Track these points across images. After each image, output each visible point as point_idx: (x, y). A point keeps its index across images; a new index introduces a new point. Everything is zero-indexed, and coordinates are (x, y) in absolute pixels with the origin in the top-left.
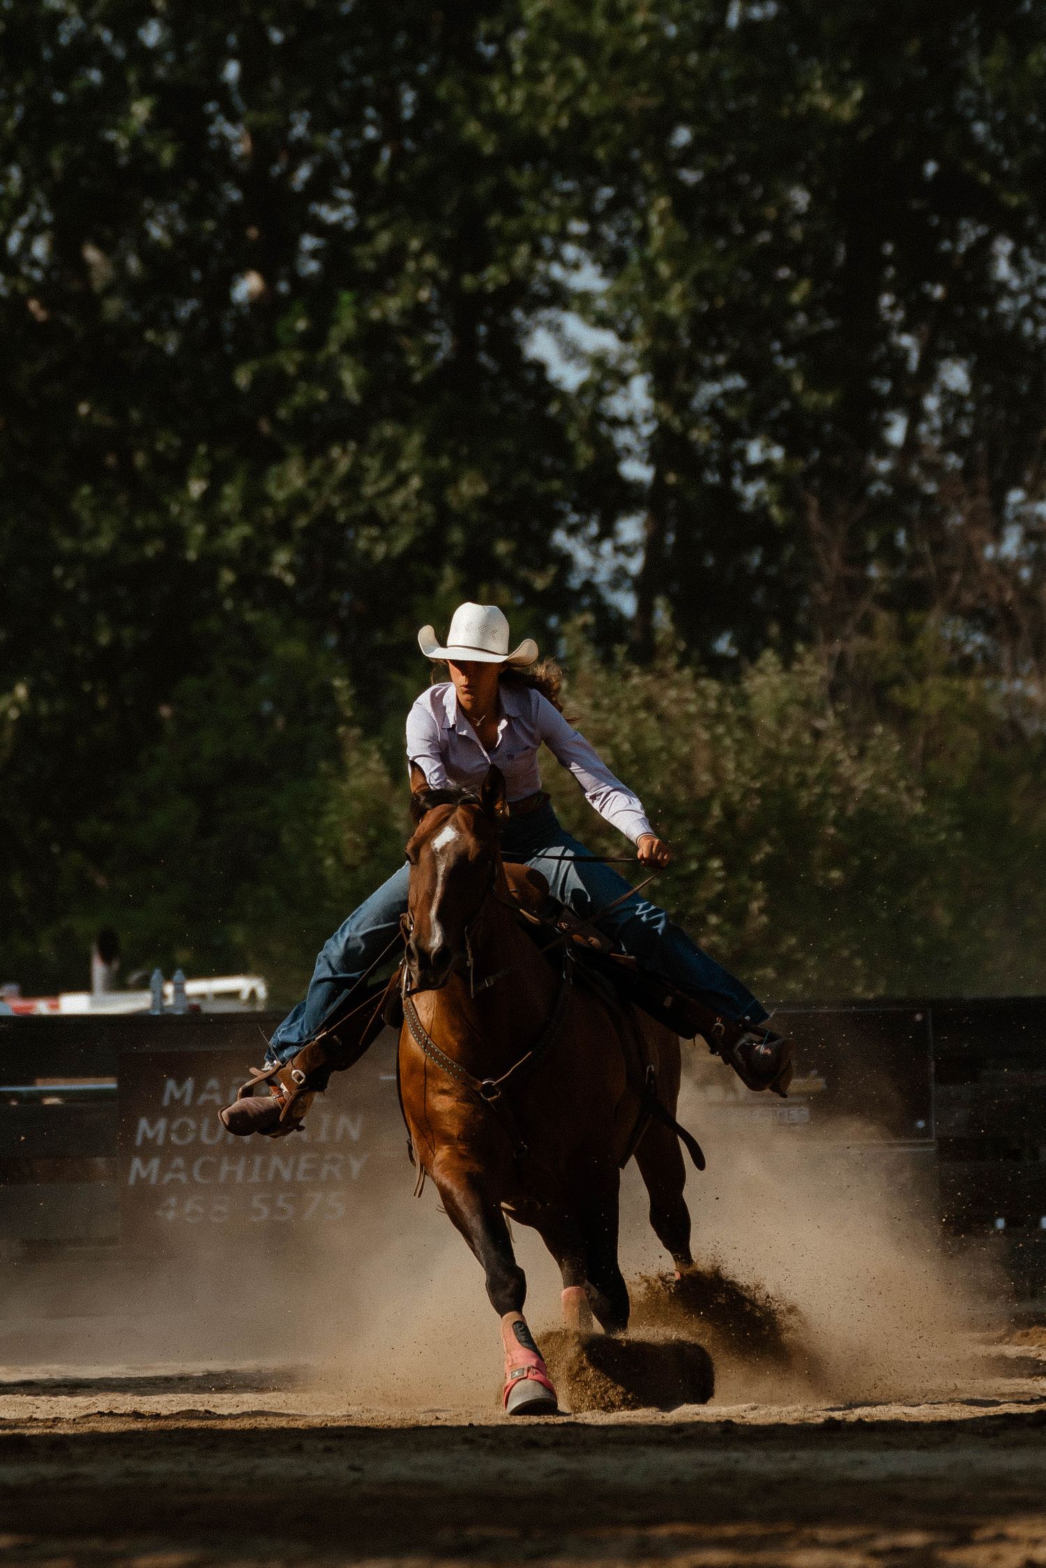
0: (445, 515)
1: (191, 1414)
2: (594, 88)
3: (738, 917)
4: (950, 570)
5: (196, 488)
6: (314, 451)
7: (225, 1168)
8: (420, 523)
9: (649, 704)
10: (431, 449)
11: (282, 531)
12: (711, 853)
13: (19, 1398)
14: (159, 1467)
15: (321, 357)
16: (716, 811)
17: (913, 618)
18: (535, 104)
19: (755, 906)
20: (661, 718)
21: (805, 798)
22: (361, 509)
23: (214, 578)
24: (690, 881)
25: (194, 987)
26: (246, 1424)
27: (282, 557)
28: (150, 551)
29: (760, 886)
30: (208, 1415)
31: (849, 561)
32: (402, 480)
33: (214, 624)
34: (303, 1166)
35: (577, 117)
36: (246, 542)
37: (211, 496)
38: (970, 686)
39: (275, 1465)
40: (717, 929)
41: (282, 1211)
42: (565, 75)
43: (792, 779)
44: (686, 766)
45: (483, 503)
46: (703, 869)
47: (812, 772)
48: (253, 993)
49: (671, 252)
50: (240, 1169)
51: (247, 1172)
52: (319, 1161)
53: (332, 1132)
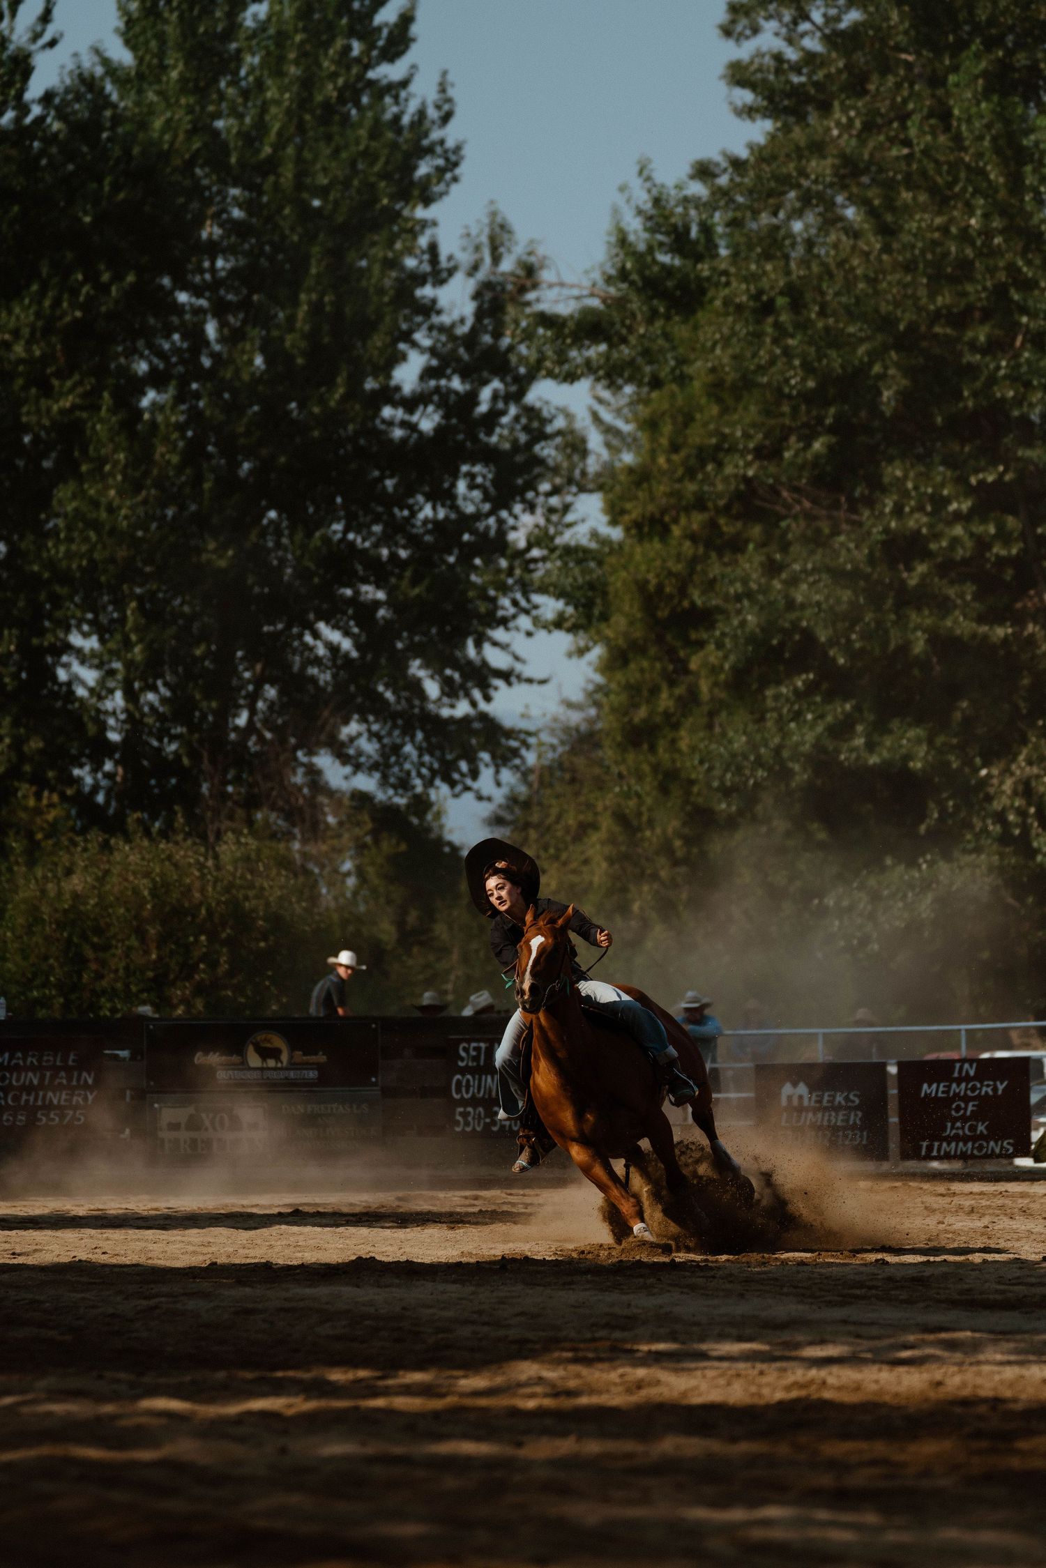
0: (22, 757)
2: (99, 546)
3: (214, 965)
4: (271, 789)
7: (24, 1097)
10: (15, 724)
12: (202, 933)
16: (203, 911)
18: (69, 555)
19: (222, 959)
20: (176, 865)
21: (248, 906)
24: (190, 947)
29: (224, 950)
34: (64, 1097)
35: (92, 561)
40: (204, 971)
41: (53, 1120)
42: (86, 540)
43: (241, 897)
44: (189, 889)
45: (41, 752)
46: (197, 941)
47: (251, 893)
49: (136, 629)
50: (32, 1098)
51: (36, 1099)
52: (72, 1095)
53: (79, 1080)
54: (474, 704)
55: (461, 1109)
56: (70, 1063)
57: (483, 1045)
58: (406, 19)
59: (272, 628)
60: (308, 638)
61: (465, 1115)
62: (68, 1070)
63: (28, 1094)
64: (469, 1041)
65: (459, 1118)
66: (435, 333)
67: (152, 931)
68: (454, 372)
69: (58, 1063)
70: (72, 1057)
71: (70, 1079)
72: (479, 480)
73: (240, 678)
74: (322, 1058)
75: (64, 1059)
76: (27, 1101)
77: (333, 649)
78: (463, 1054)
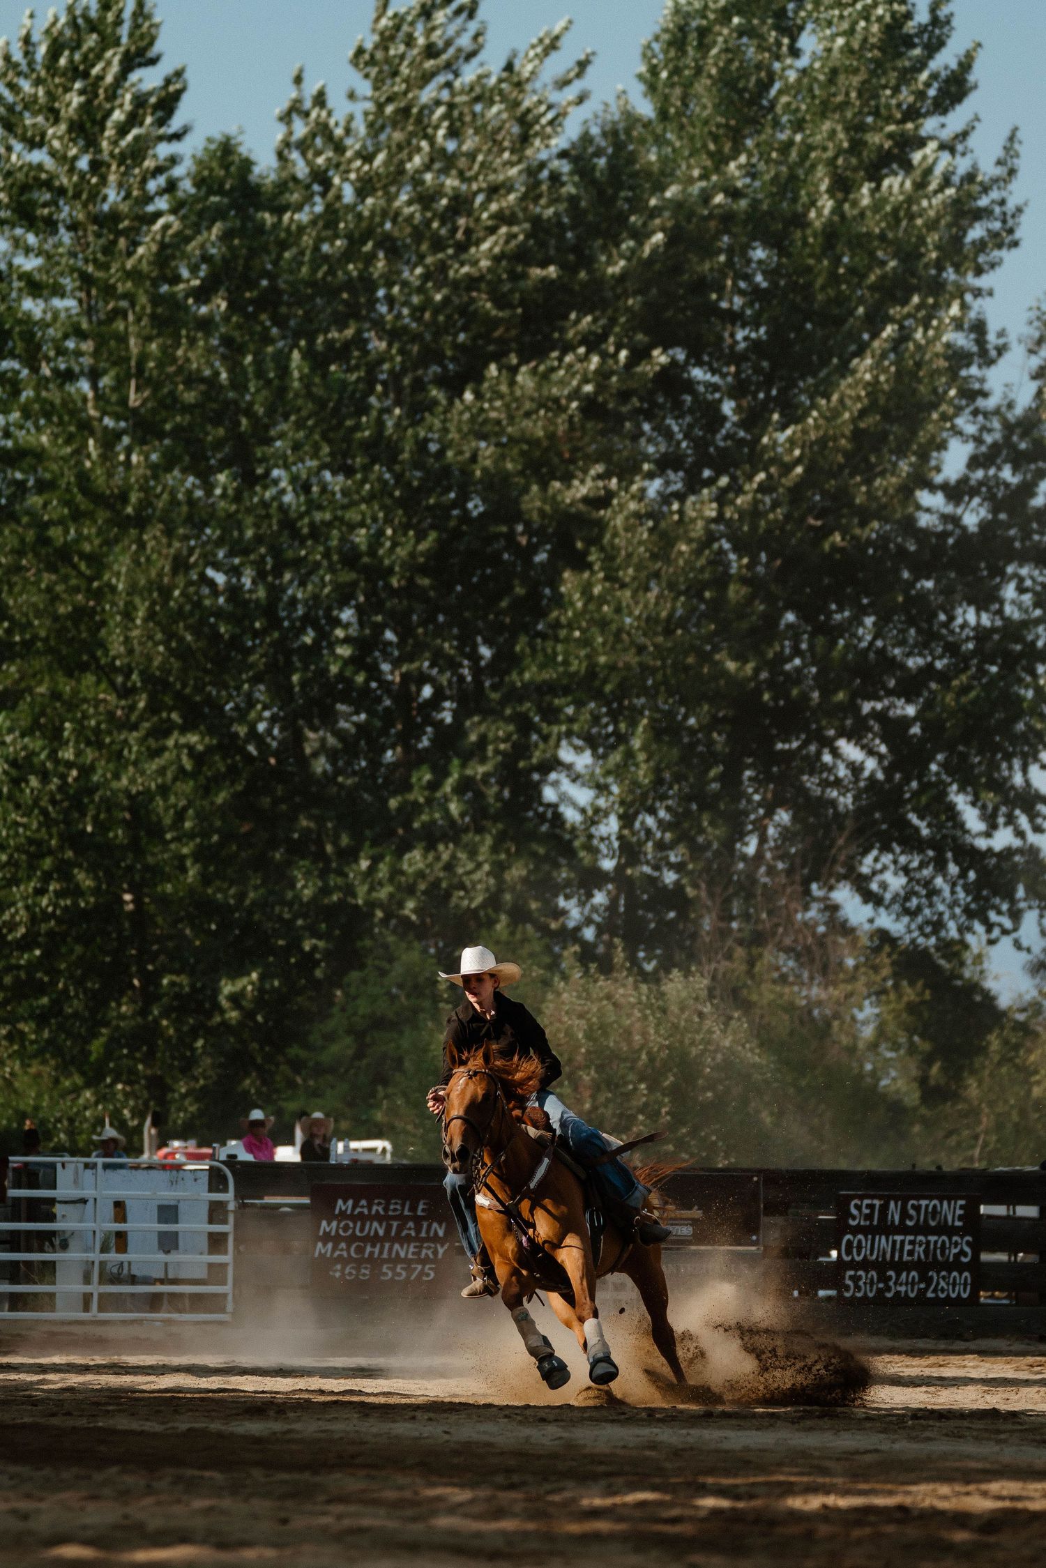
0: (502, 886)
1: (351, 1392)
4: (777, 925)
5: (364, 864)
6: (431, 846)
7: (369, 1249)
8: (487, 890)
9: (609, 997)
10: (495, 849)
11: (411, 890)
12: (641, 1080)
13: (254, 1378)
14: (338, 1427)
15: (439, 794)
16: (644, 1056)
17: (755, 951)
19: (664, 1110)
20: (615, 1005)
21: (694, 1051)
22: (456, 881)
23: (373, 915)
24: (628, 1096)
25: (354, 1145)
26: (382, 1400)
27: (411, 904)
28: (335, 898)
29: (667, 1099)
30: (360, 1393)
31: (721, 919)
32: (479, 866)
33: (368, 943)
34: (412, 1249)
36: (391, 896)
37: (372, 870)
38: (787, 990)
39: (402, 1428)
41: (399, 1274)
43: (687, 1041)
44: (628, 1033)
46: (635, 1089)
47: (698, 1037)
48: (384, 1150)
49: (645, 747)
50: (377, 1250)
51: (381, 1252)
52: (421, 1248)
53: (428, 1231)
54: (1020, 834)
55: (852, 1273)
56: (419, 1213)
57: (877, 1202)
58: (966, 64)
59: (787, 746)
60: (827, 758)
61: (856, 1279)
62: (418, 1220)
63: (373, 1246)
64: (861, 1198)
65: (848, 1282)
66: (980, 418)
67: (586, 1078)
68: (1005, 462)
69: (406, 1213)
70: (421, 1206)
71: (418, 1231)
72: (1028, 583)
73: (749, 801)
74: (696, 1213)
75: (413, 1208)
76: (372, 1253)
77: (856, 769)
78: (854, 1211)
